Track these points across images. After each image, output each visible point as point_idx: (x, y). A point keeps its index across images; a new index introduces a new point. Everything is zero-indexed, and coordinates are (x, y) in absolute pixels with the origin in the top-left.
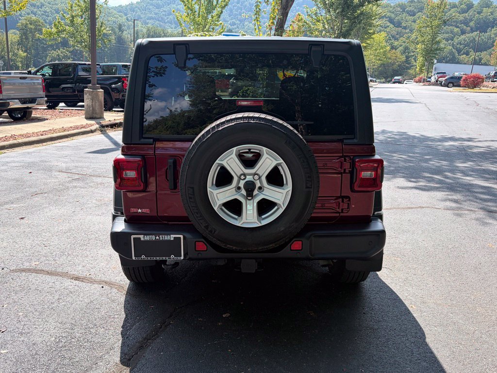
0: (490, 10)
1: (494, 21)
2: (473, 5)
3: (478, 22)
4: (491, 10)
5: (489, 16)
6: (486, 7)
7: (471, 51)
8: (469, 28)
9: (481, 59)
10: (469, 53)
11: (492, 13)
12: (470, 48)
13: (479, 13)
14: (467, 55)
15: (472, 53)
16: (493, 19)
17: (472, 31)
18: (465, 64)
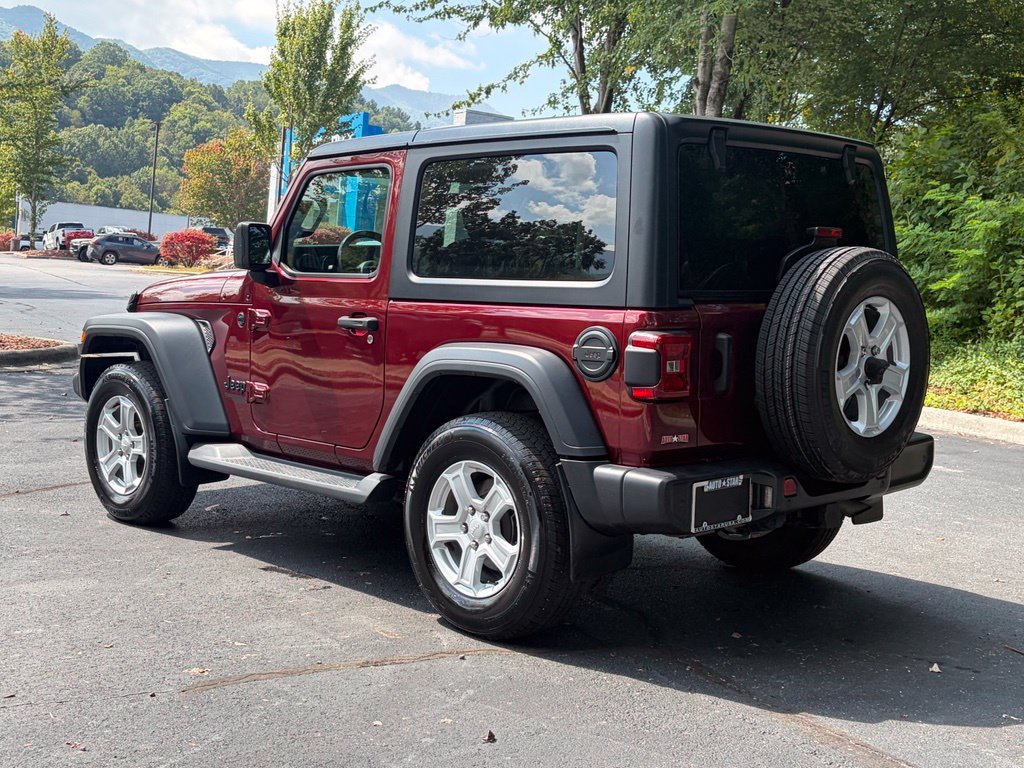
0: (123, 72)
1: (137, 101)
2: (79, 54)
3: (97, 99)
4: (125, 73)
5: (123, 85)
6: (112, 64)
7: (90, 173)
8: (76, 114)
9: (117, 196)
10: (86, 176)
11: (129, 80)
12: (88, 165)
13: (98, 77)
14: (83, 181)
15: (93, 177)
16: (134, 95)
17: (85, 120)
18: (81, 203)
